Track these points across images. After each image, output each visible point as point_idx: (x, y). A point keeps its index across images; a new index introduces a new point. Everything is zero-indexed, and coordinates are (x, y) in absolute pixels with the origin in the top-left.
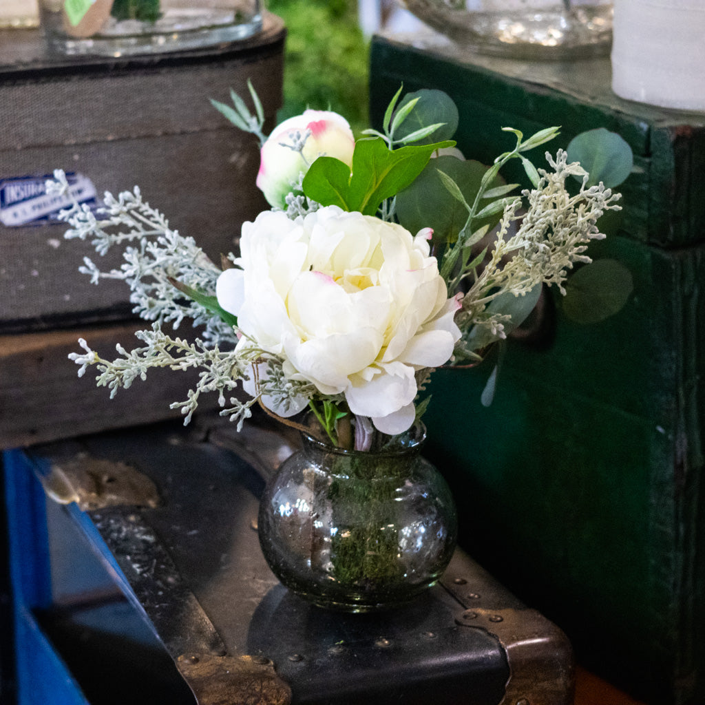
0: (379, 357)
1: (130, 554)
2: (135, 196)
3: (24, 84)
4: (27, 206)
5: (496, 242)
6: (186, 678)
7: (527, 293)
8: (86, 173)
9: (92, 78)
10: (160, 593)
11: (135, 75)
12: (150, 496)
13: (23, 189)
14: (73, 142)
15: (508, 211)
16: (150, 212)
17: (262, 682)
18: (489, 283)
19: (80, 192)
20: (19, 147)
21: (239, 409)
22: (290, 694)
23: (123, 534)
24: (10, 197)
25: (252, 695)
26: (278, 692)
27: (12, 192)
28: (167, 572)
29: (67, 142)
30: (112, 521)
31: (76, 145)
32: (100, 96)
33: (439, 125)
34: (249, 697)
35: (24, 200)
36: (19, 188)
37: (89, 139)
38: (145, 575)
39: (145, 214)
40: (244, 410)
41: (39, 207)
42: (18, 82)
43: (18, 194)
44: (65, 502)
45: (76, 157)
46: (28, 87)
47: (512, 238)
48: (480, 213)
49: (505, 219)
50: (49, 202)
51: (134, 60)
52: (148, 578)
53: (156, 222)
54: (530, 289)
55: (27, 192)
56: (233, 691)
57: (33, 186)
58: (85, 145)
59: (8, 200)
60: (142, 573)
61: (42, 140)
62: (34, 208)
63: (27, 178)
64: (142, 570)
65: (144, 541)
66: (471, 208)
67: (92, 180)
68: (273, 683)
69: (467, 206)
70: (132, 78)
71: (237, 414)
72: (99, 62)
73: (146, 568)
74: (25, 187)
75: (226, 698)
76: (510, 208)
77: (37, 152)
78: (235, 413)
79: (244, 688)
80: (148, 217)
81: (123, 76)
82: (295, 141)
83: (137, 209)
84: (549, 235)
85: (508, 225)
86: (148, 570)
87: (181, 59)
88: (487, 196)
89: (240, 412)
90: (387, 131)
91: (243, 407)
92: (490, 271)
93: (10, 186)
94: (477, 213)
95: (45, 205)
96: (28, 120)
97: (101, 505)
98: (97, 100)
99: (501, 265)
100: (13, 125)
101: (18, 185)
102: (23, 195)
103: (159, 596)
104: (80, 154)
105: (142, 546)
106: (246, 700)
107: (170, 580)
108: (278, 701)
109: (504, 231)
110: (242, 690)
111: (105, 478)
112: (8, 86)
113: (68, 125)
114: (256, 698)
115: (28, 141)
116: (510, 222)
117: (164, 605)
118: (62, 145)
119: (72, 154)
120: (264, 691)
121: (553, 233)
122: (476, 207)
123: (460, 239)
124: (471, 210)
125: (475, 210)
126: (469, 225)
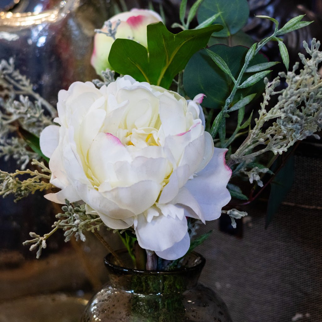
2: (9, 64)
5: (259, 111)
7: (283, 152)
15: (269, 87)
16: (20, 77)
18: (254, 143)
21: (38, 240)
39: (16, 78)
40: (41, 241)
47: (272, 109)
48: (242, 84)
49: (266, 94)
53: (23, 85)
54: (286, 150)
66: (236, 80)
69: (233, 79)
71: (36, 245)
76: (271, 85)
78: (34, 243)
80: (18, 81)
83: (10, 75)
84: (302, 108)
85: (269, 98)
88: (250, 70)
89: (38, 242)
90: (183, 23)
91: (41, 238)
92: (254, 134)
94: (240, 84)
99: (264, 129)
109: (266, 103)
116: (270, 96)
121: (305, 106)
122: (240, 79)
123: (226, 104)
124: (236, 82)
125: (239, 82)
126: (234, 94)
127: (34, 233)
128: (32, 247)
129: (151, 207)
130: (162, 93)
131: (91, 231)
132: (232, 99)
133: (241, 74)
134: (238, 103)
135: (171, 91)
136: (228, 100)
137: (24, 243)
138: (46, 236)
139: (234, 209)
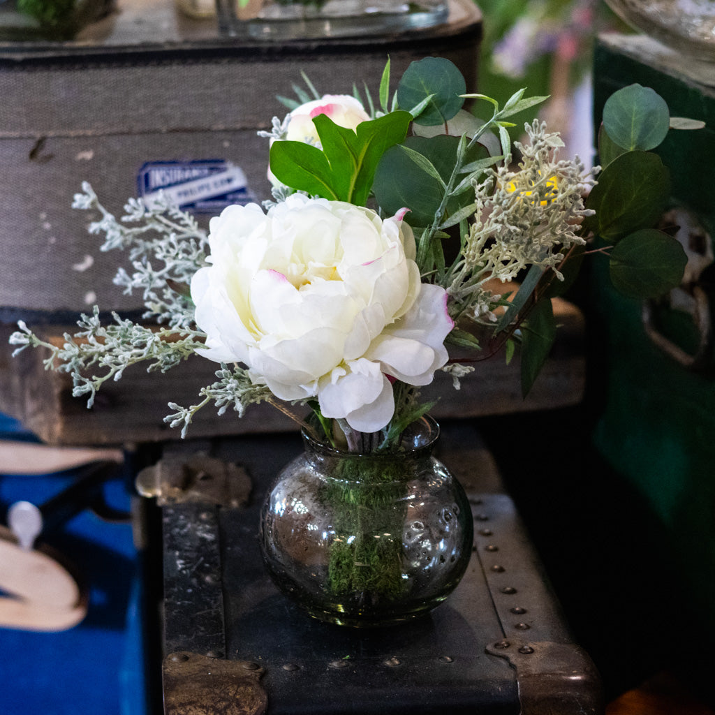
1: (180, 550)
3: (171, 64)
4: (173, 192)
5: (474, 224)
6: (164, 674)
7: (512, 277)
8: (237, 162)
9: (242, 62)
10: (190, 591)
11: (290, 60)
12: (238, 497)
13: (168, 174)
14: (221, 127)
15: (479, 190)
17: (239, 687)
19: (229, 180)
20: (164, 130)
21: (182, 414)
22: (265, 703)
23: (185, 530)
24: (155, 182)
25: (223, 699)
26: (253, 699)
27: (157, 176)
28: (208, 572)
29: (215, 127)
30: (182, 517)
31: (226, 131)
32: (251, 81)
34: (219, 701)
35: (170, 185)
36: (164, 172)
37: (238, 126)
38: (184, 572)
41: (186, 193)
42: (165, 62)
43: (163, 179)
44: (149, 495)
45: (226, 144)
46: (175, 68)
47: (487, 220)
48: (455, 190)
49: (478, 200)
50: (197, 190)
51: (290, 45)
52: (186, 575)
54: (515, 275)
55: (173, 176)
56: (204, 693)
57: (179, 172)
58: (235, 131)
59: (153, 184)
60: (182, 569)
61: (188, 125)
62: (180, 194)
63: (173, 163)
64: (183, 566)
65: (203, 540)
66: (447, 184)
67: (244, 169)
68: (250, 689)
69: (443, 183)
70: (287, 64)
71: (179, 420)
72: (251, 45)
73: (188, 565)
74: (171, 172)
75: (195, 699)
77: (184, 136)
78: (176, 419)
79: (217, 691)
80: (178, 221)
81: (277, 61)
86: (190, 568)
87: (340, 46)
88: (464, 171)
89: (183, 417)
93: (155, 170)
94: (453, 190)
95: (192, 192)
96: (173, 103)
97: (179, 501)
98: (248, 85)
100: (158, 107)
101: (163, 169)
102: (168, 180)
103: (187, 593)
104: (230, 141)
105: (197, 543)
106: (216, 703)
107: (208, 579)
108: (251, 709)
109: (480, 213)
110: (214, 693)
111: (201, 475)
112: (154, 65)
113: (217, 110)
114: (228, 703)
115: (173, 124)
117: (186, 602)
118: (209, 130)
119: (222, 141)
120: (238, 697)
122: (452, 184)
123: (436, 219)
124: (446, 188)
125: (451, 187)
126: (446, 204)
127: (175, 404)
128: (174, 422)
129: (339, 366)
130: (348, 211)
131: (255, 402)
132: (443, 211)
133: (453, 176)
134: (453, 217)
135: (359, 207)
136: (438, 214)
137: (164, 419)
138: (193, 408)
139: (455, 364)
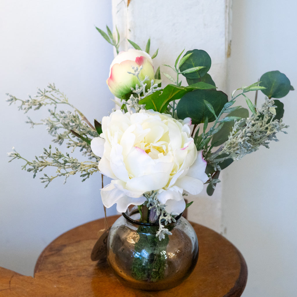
0: (167, 185)
33: (202, 67)
82: (135, 71)
